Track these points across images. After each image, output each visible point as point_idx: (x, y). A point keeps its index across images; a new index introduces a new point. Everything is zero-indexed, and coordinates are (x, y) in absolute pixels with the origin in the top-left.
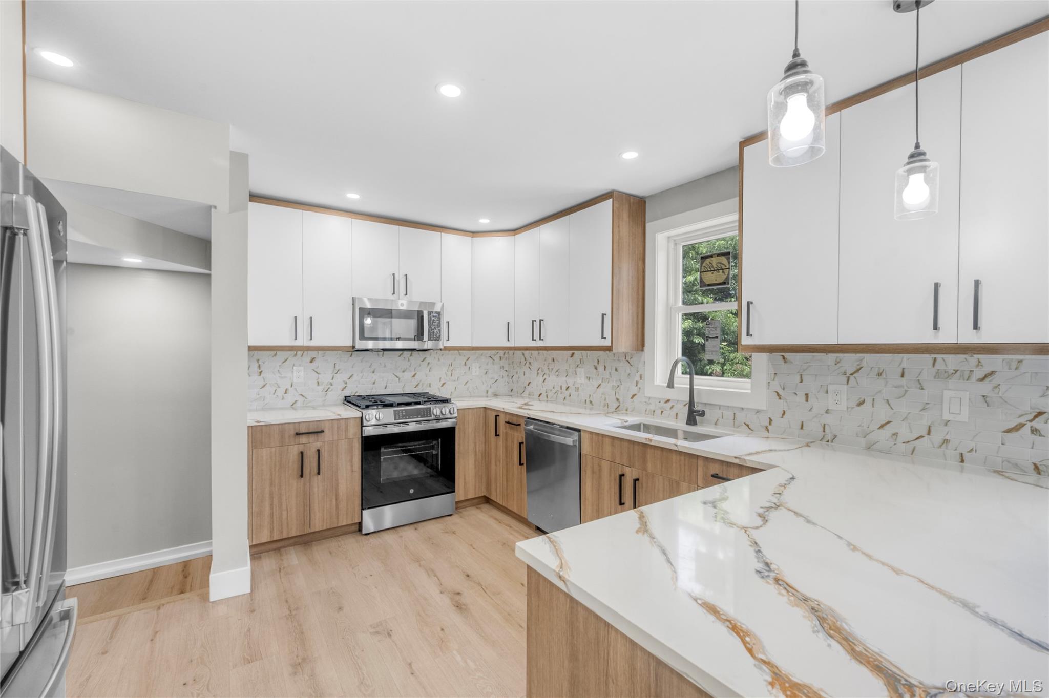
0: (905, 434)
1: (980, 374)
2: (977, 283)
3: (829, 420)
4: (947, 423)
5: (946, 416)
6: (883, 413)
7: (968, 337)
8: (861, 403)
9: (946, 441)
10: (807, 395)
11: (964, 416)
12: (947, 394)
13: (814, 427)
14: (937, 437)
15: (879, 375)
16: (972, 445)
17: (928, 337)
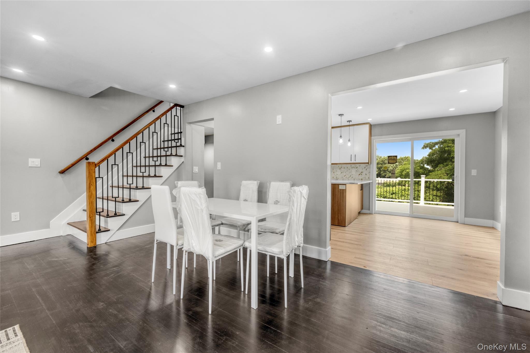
0: (348, 177)
1: (356, 167)
2: (355, 155)
3: (337, 176)
4: (353, 174)
5: (352, 174)
6: (345, 174)
7: (354, 162)
8: (342, 173)
9: (352, 177)
10: (334, 172)
11: (354, 174)
12: (353, 170)
13: (335, 177)
14: (351, 177)
15: (344, 168)
16: (355, 177)
17: (350, 162)
